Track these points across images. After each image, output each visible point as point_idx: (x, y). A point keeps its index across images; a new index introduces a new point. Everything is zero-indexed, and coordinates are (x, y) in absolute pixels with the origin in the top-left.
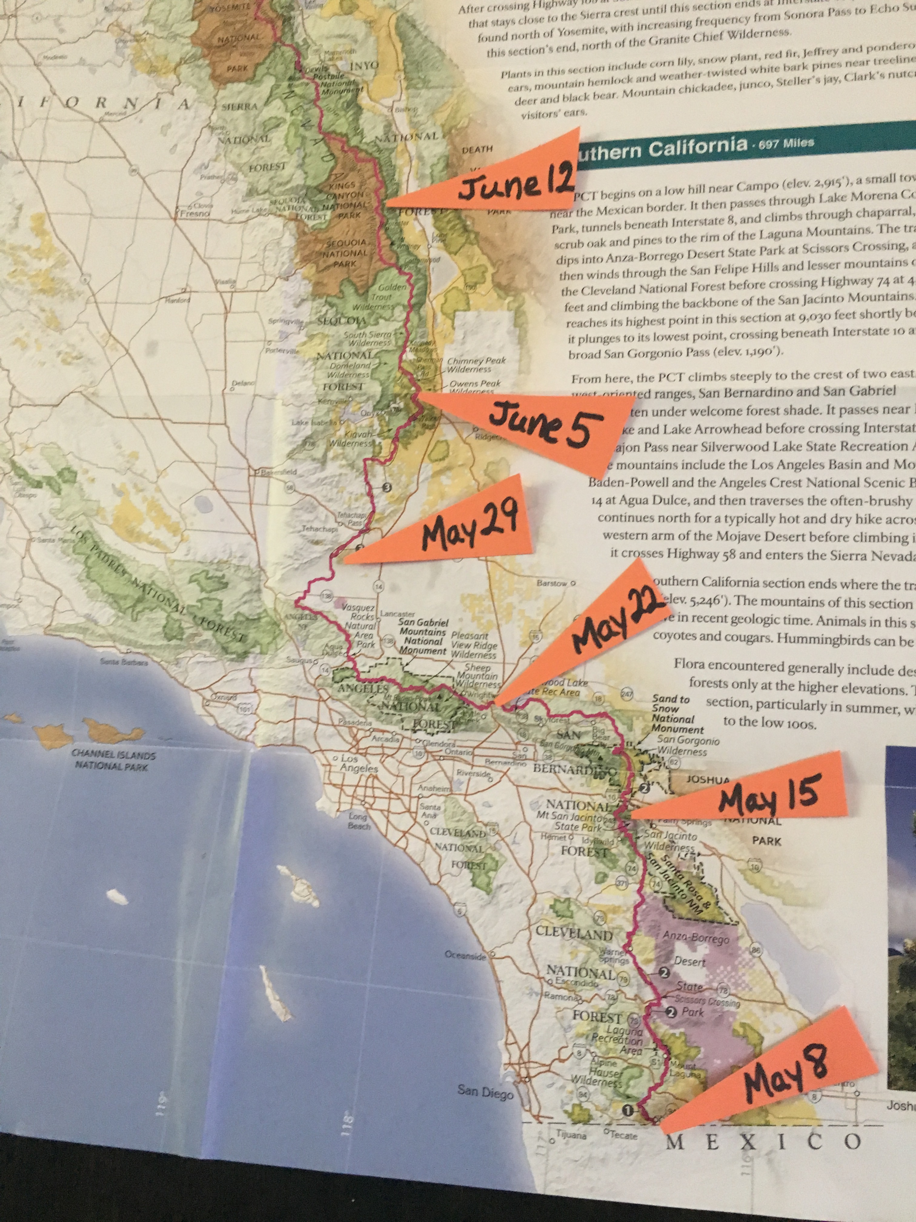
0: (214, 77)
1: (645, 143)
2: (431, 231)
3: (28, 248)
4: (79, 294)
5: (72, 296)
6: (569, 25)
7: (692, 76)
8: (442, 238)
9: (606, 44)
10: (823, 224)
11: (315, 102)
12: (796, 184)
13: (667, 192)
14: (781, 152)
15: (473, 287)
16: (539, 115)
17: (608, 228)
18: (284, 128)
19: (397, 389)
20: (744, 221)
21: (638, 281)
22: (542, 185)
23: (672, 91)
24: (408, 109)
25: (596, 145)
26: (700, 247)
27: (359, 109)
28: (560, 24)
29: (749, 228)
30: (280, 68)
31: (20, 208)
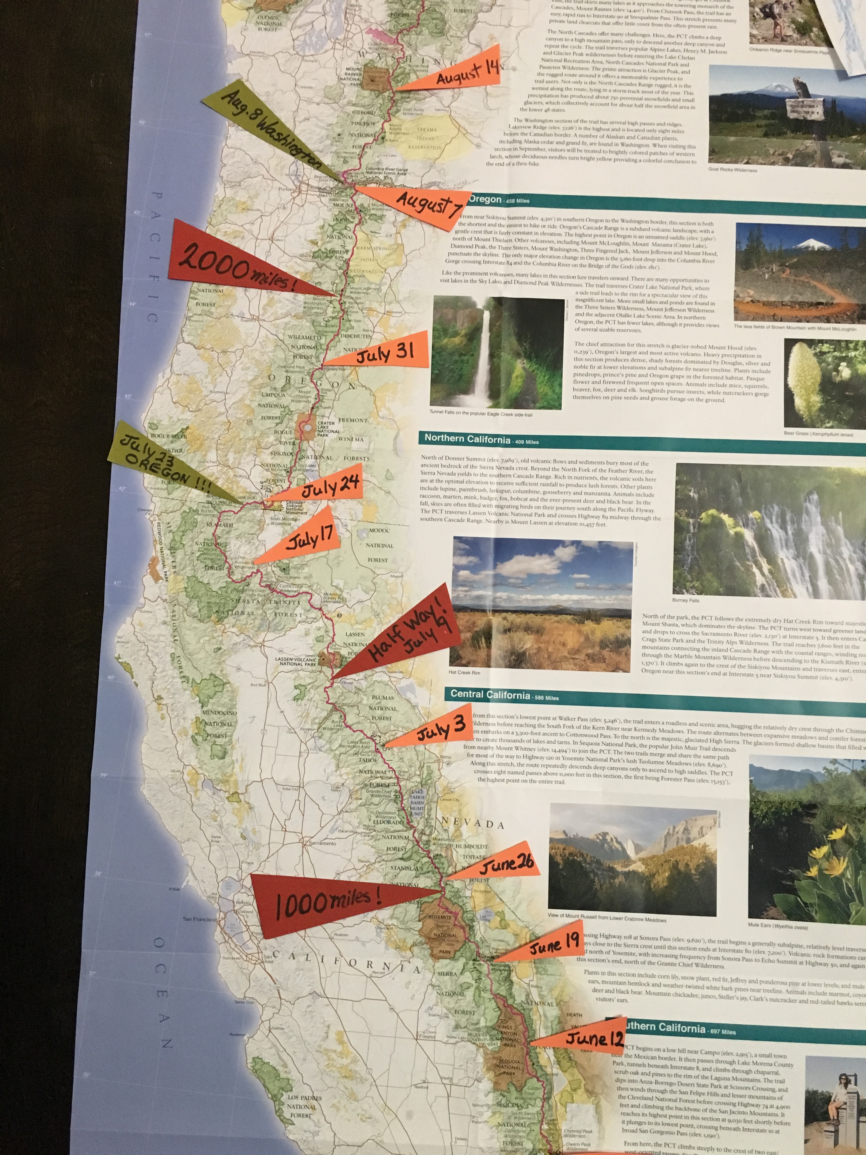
0: (432, 955)
1: (657, 1022)
2: (553, 1058)
3: (335, 1051)
4: (366, 1080)
5: (362, 1080)
6: (618, 949)
7: (678, 987)
8: (559, 1062)
9: (636, 962)
10: (739, 1076)
11: (488, 975)
12: (728, 1054)
13: (668, 1051)
14: (720, 1036)
15: (575, 1090)
16: (604, 1000)
17: (640, 1065)
18: (472, 989)
19: (541, 1146)
20: (704, 1069)
21: (655, 1094)
22: (608, 1041)
23: (669, 994)
24: (537, 987)
25: (634, 1020)
26: (684, 1081)
27: (512, 983)
28: (613, 948)
29: (707, 1074)
30: (468, 954)
31: (329, 1027)
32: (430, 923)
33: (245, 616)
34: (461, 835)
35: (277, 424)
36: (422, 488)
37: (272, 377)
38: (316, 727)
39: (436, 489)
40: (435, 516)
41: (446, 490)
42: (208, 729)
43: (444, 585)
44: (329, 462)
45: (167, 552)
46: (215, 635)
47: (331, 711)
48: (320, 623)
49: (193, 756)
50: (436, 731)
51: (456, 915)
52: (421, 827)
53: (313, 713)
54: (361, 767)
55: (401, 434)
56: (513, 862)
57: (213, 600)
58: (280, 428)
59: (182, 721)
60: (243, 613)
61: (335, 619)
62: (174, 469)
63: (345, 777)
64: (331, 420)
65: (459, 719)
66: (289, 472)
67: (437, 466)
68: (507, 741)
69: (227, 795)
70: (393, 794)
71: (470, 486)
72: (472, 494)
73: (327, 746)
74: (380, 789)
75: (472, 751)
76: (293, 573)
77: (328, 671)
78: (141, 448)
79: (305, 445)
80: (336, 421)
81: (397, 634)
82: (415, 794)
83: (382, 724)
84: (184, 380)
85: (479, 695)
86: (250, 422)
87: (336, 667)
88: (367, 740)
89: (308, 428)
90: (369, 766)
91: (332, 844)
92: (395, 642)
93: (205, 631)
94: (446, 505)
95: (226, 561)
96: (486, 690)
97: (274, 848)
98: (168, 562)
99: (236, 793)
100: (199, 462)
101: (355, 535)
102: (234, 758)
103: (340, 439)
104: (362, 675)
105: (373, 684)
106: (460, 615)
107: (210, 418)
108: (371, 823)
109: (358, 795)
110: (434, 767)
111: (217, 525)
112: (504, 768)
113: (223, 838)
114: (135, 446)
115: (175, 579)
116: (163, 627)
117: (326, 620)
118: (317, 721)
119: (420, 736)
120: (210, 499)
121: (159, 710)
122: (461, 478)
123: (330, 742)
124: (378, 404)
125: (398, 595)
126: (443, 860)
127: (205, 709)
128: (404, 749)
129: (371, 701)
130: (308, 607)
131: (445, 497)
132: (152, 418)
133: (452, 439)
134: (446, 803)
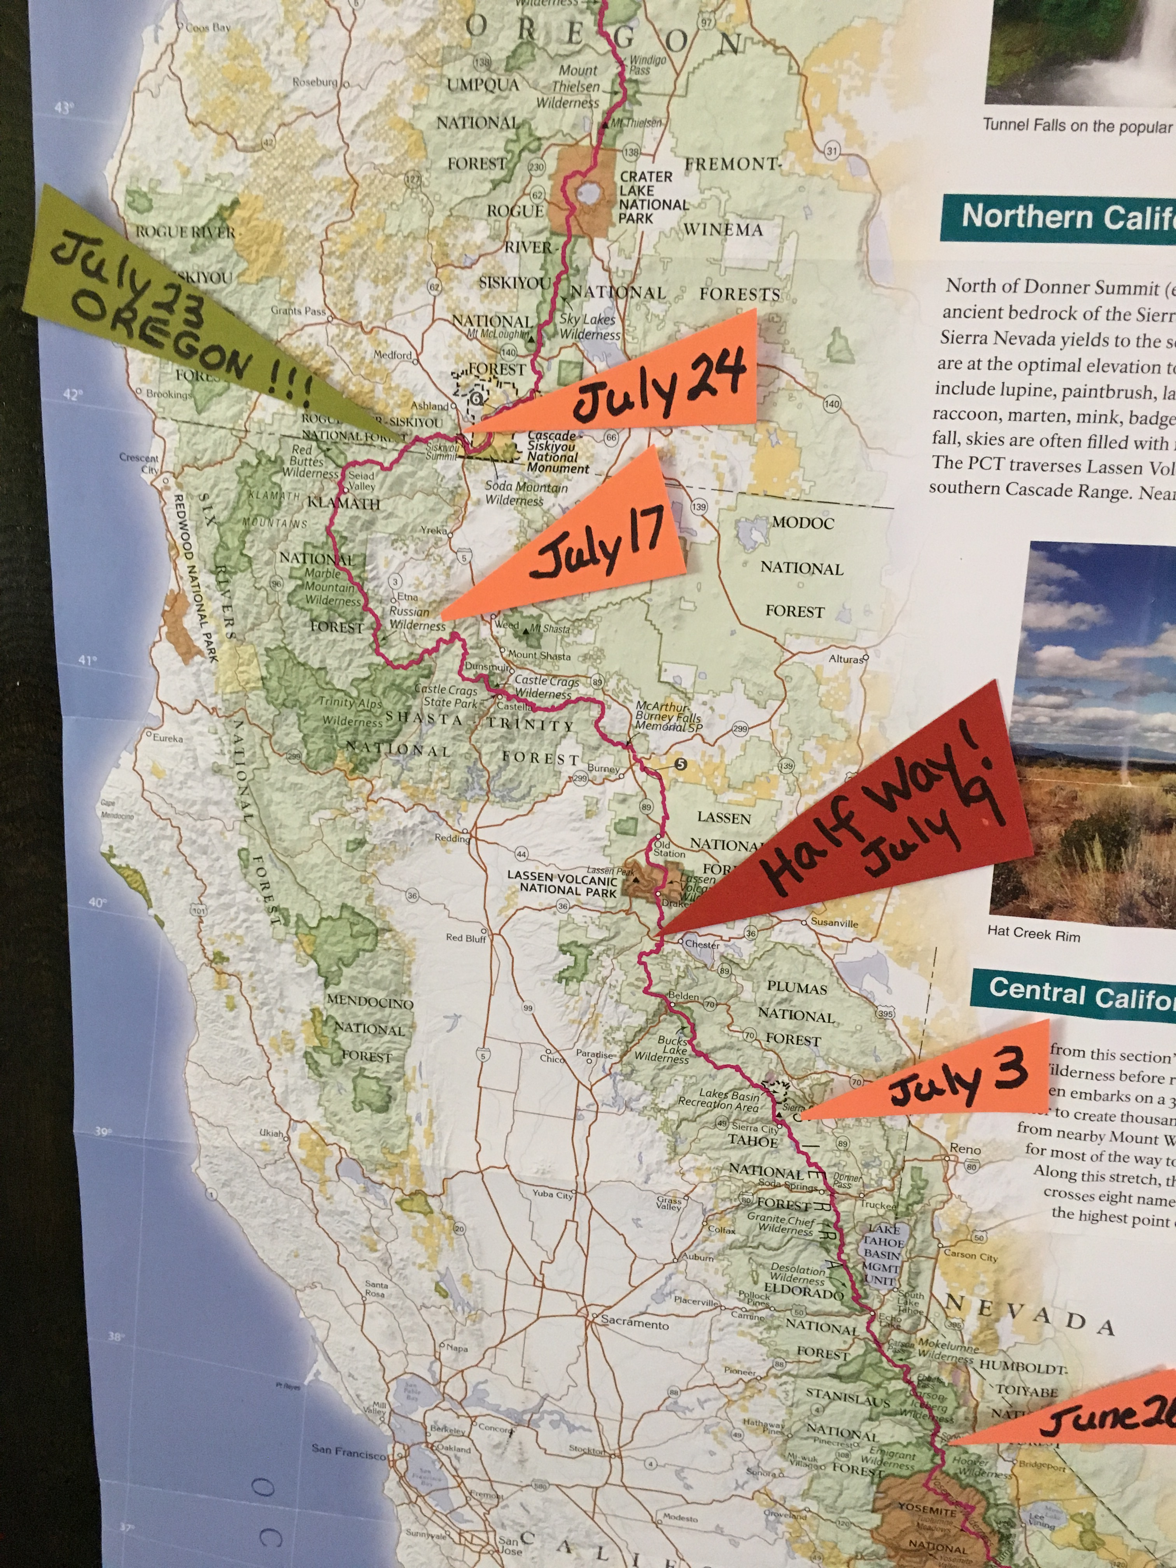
32: (902, 1519)
33: (424, 758)
34: (997, 1339)
35: (496, 184)
36: (943, 389)
37: (477, 22)
38: (617, 1050)
39: (986, 390)
40: (976, 477)
41: (1017, 393)
42: (344, 1038)
43: (991, 689)
44: (655, 306)
45: (206, 579)
46: (349, 806)
47: (657, 1014)
48: (627, 785)
49: (311, 1100)
50: (941, 1083)
51: (968, 1509)
52: (888, 1311)
53: (610, 1015)
54: (735, 1156)
55: (885, 205)
56: (1130, 1413)
57: (337, 712)
58: (504, 198)
59: (279, 1018)
60: (418, 750)
61: (669, 775)
62: (207, 337)
63: (692, 1177)
64: (661, 165)
65: (1010, 1057)
66: (536, 342)
67: (996, 313)
68: (1144, 1119)
69: (398, 1195)
70: (817, 1228)
71: (1098, 380)
72: (1103, 406)
73: (646, 1100)
74: (783, 1214)
75: (1039, 1141)
76: (550, 643)
77: (649, 914)
78: (110, 271)
79: (581, 251)
80: (678, 167)
81: (844, 823)
82: (877, 1235)
83: (793, 1054)
84: (215, 42)
85: (1072, 997)
86: (414, 180)
87: (670, 903)
88: (753, 1091)
89: (589, 194)
90: (755, 1155)
91: (660, 1326)
92: (838, 843)
93: (320, 794)
94: (1014, 442)
95: (366, 608)
96: (1093, 986)
97: (516, 1322)
98: (213, 606)
99: (418, 1192)
100: (275, 311)
101: (728, 534)
102: (412, 1112)
103: (690, 229)
104: (740, 927)
105: (770, 952)
106: (1034, 774)
107: (296, 169)
108: (759, 1289)
109: (726, 1223)
110: (934, 1170)
111: (336, 504)
112: (1127, 1188)
113: (392, 1290)
114: (92, 264)
115: (236, 655)
116: (214, 780)
117: (642, 776)
118: (619, 1035)
119: (898, 1093)
120: (313, 427)
121: (220, 987)
122: (1070, 354)
123: (654, 1088)
124: (814, 103)
125: (852, 715)
126: (942, 1391)
127: (332, 990)
128: (850, 1121)
129: (764, 995)
130: (595, 739)
131: (1014, 415)
132: (135, 177)
133: (1053, 219)
134: (958, 1261)
